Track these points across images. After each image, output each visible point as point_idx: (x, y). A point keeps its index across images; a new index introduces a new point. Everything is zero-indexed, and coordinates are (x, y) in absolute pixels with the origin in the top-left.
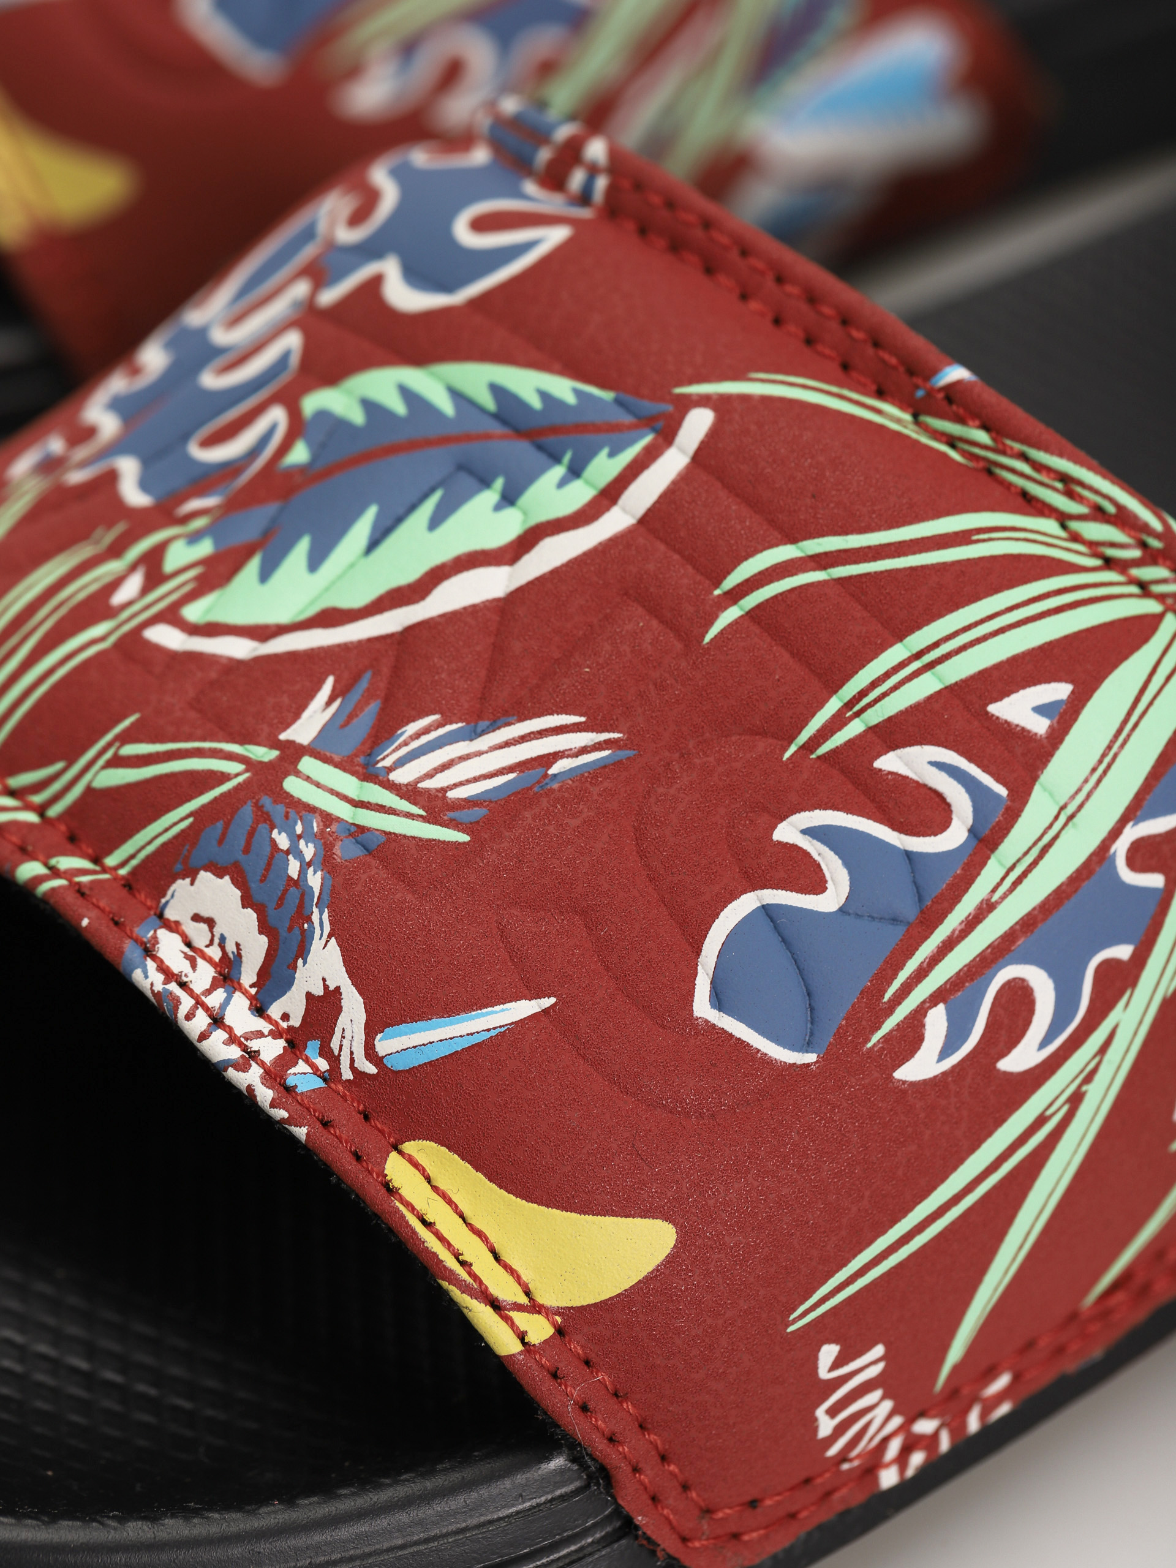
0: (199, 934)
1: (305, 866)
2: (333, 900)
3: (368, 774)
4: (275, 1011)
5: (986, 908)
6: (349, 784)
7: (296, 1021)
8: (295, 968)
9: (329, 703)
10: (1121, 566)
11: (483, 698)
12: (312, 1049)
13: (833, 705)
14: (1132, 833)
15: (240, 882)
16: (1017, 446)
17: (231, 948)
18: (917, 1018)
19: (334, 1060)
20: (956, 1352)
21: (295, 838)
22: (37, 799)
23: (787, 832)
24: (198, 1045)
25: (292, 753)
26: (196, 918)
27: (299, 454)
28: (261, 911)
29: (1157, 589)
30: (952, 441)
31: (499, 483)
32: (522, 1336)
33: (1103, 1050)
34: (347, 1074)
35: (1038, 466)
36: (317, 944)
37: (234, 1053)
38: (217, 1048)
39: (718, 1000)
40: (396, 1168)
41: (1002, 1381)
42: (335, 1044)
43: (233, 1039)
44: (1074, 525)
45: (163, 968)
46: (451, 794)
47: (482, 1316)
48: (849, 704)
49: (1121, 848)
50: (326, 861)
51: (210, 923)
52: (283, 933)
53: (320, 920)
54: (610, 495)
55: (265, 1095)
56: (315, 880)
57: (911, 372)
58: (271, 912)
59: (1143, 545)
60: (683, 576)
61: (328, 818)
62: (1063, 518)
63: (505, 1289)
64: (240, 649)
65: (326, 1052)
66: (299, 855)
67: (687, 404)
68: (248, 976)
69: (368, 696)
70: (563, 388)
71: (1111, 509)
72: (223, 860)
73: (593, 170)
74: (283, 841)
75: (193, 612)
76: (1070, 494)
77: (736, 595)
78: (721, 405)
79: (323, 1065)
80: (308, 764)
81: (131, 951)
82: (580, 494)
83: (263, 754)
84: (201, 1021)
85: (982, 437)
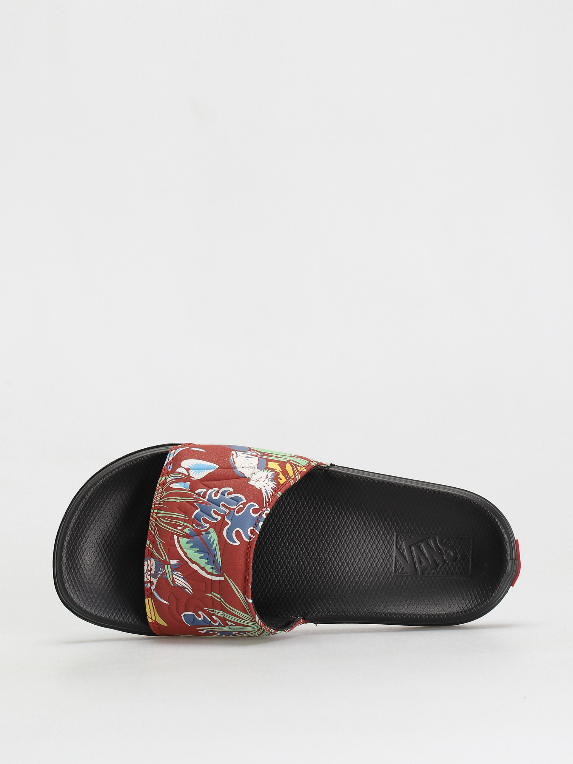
3: (172, 571)
6: (170, 570)
9: (177, 562)
25: (169, 563)
27: (204, 533)
39: (184, 616)
46: (176, 582)
50: (161, 575)
56: (159, 575)
61: (166, 571)
69: (180, 565)
80: (169, 565)
83: (168, 560)
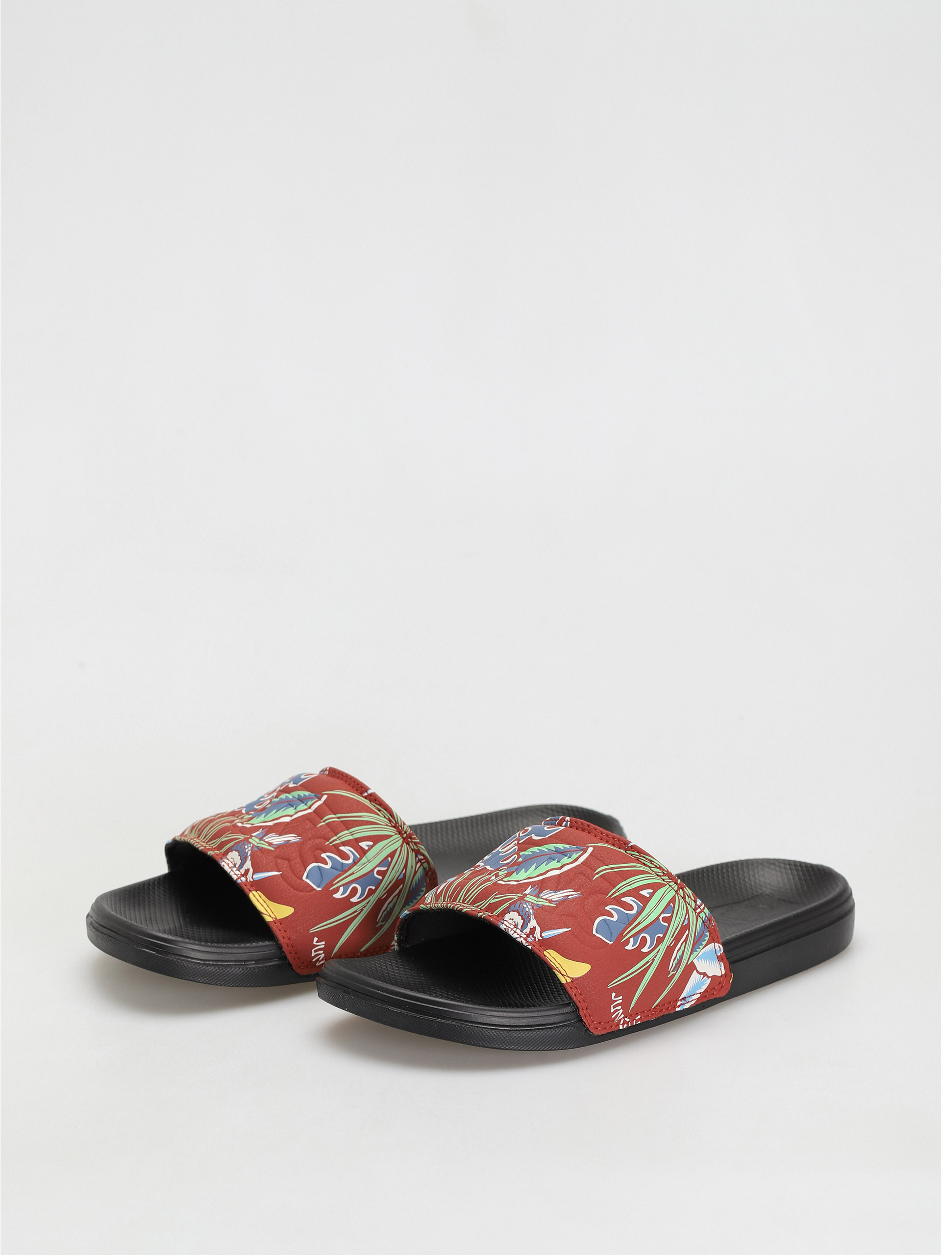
0: (511, 921)
1: (529, 909)
2: (534, 914)
3: (539, 897)
4: (524, 931)
5: (639, 923)
6: (535, 899)
7: (528, 933)
8: (528, 924)
9: (530, 889)
10: (660, 876)
11: (557, 888)
12: (531, 936)
13: (614, 890)
14: (663, 916)
15: (518, 912)
16: (643, 855)
17: (516, 923)
18: (628, 940)
19: (535, 938)
20: (632, 1006)
21: (527, 906)
22: (479, 907)
23: (607, 908)
24: (512, 936)
25: (525, 895)
26: (510, 919)
27: (520, 860)
28: (522, 916)
29: (665, 880)
30: (632, 855)
31: (557, 859)
32: (566, 980)
33: (658, 952)
34: (537, 940)
35: (646, 859)
36: (532, 920)
37: (518, 936)
38: (515, 936)
39: (597, 932)
40: (545, 953)
41: (639, 1017)
42: (535, 935)
43: (518, 934)
44: (652, 869)
45: (505, 925)
46: (552, 900)
47: (559, 976)
48: (617, 890)
49: (661, 917)
50: (533, 908)
51: (513, 919)
52: (526, 919)
53: (532, 917)
54: (576, 860)
55: (524, 942)
57: (625, 844)
58: (524, 916)
59: (663, 873)
60: (589, 871)
61: (532, 903)
62: (650, 868)
63: (563, 972)
64: (515, 883)
65: (533, 937)
66: (528, 908)
67: (589, 847)
68: (520, 927)
69: (537, 888)
70: (567, 846)
71: (658, 866)
72: (515, 909)
73: (567, 821)
74: (525, 906)
75: (505, 879)
76: (652, 864)
77: (598, 873)
78: (594, 847)
79: (533, 939)
80: (528, 896)
81: (500, 923)
82: (571, 860)
83: (520, 895)
84: (513, 932)
85: (637, 854)
